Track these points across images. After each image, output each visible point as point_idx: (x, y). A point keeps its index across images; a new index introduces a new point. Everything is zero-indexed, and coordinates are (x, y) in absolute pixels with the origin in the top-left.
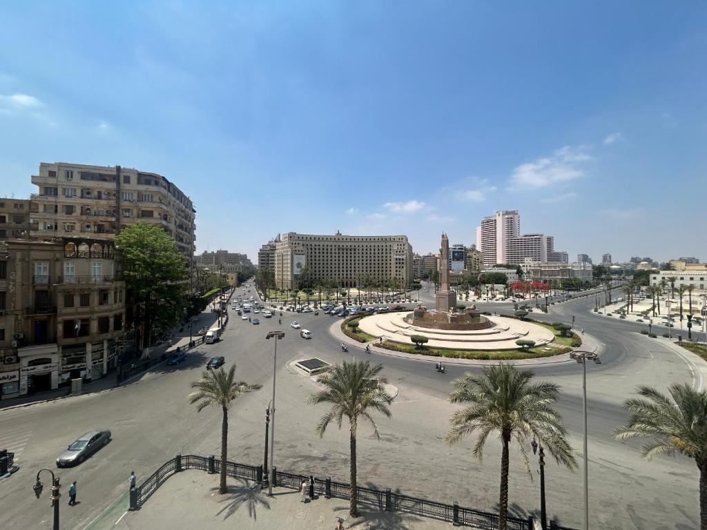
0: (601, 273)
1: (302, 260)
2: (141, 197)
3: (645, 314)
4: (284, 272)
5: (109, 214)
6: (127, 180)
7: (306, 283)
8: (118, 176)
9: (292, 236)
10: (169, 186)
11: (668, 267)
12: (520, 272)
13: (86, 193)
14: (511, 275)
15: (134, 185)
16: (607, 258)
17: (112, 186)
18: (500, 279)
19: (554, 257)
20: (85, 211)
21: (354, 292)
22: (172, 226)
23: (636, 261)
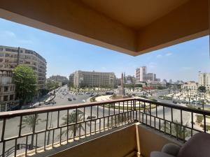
0: (168, 85)
1: (82, 79)
2: (26, 57)
3: (178, 97)
4: (76, 82)
5: (15, 62)
6: (22, 52)
7: (83, 86)
8: (19, 50)
9: (79, 71)
10: (37, 54)
11: (186, 83)
12: (146, 84)
13: (7, 55)
14: (144, 85)
15: (24, 54)
16: (171, 80)
17: (16, 53)
18: (141, 86)
19: (156, 80)
20: (7, 61)
21: (97, 89)
22: (37, 67)
23: (178, 81)
